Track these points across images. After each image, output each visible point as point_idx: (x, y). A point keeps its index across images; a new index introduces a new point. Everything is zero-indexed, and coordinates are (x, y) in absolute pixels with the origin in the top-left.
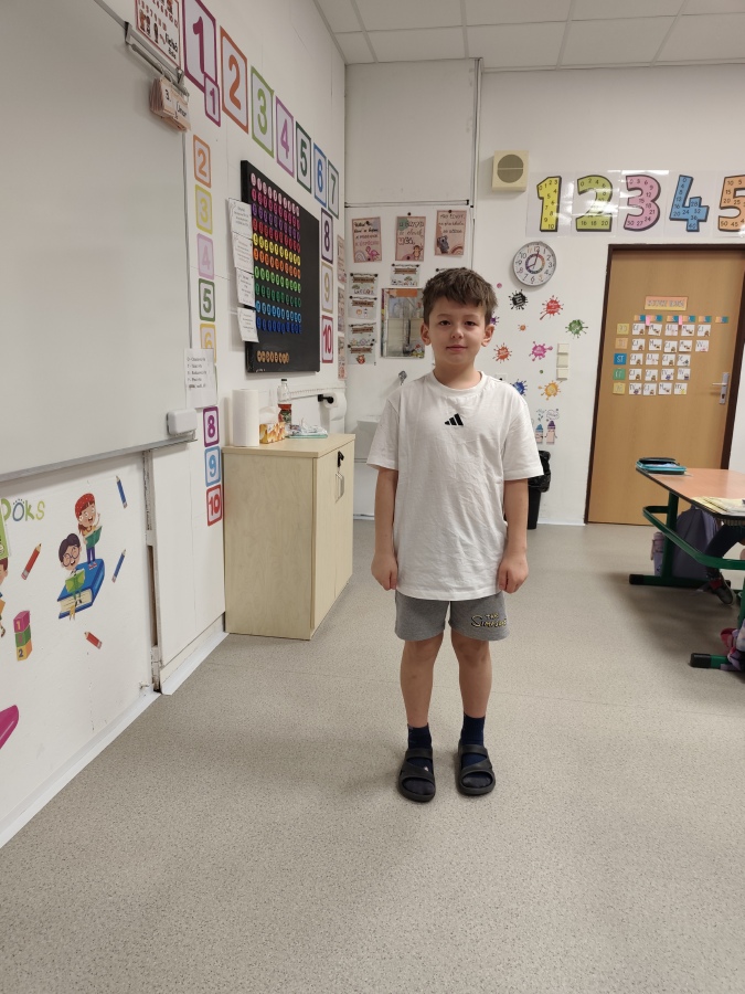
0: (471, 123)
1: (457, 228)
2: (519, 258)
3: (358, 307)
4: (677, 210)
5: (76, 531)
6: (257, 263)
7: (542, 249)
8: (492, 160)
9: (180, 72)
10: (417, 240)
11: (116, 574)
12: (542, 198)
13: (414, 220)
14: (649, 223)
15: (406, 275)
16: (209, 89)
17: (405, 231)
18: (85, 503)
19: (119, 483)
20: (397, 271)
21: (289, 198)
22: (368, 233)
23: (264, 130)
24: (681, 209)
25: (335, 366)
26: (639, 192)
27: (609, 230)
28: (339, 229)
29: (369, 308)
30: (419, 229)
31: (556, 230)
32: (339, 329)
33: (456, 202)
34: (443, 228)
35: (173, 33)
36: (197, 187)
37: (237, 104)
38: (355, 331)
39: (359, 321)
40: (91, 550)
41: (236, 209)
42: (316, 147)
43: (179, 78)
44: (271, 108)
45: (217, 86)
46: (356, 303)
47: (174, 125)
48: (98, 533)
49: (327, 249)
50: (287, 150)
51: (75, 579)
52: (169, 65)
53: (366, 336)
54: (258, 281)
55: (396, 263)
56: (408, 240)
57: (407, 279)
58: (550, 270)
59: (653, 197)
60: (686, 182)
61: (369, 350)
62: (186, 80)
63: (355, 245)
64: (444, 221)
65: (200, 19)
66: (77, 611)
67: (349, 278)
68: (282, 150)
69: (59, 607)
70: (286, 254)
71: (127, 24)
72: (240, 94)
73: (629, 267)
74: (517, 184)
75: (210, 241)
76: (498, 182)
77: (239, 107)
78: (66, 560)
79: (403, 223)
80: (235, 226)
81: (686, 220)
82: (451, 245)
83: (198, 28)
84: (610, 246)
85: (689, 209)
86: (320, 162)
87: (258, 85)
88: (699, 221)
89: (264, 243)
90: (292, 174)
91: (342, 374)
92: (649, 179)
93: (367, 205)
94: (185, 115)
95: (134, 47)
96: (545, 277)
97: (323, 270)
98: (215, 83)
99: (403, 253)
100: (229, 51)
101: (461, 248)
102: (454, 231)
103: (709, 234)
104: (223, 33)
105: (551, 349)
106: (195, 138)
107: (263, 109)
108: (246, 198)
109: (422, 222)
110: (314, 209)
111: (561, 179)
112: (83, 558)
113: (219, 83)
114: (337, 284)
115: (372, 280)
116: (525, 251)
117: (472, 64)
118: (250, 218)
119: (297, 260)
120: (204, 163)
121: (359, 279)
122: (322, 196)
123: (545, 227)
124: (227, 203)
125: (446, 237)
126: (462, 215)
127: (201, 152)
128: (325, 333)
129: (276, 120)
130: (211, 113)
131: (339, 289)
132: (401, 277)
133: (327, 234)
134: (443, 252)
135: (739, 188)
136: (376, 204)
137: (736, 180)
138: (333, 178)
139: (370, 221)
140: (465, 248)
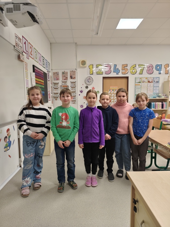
0: (75, 55)
1: (74, 74)
3: (55, 89)
5: (7, 135)
6: (36, 83)
7: (90, 78)
8: (80, 61)
9: (23, 52)
10: (66, 76)
11: (13, 144)
12: (90, 68)
13: (65, 72)
14: (109, 73)
16: (27, 53)
17: (64, 74)
18: (8, 130)
19: (13, 126)
21: (41, 70)
22: (56, 75)
23: (36, 59)
24: (115, 70)
25: (51, 101)
26: (107, 67)
27: (102, 74)
28: (51, 74)
29: (57, 89)
30: (66, 74)
31: (93, 74)
32: (52, 94)
33: (74, 69)
34: (71, 74)
35: (21, 45)
36: (26, 71)
37: (31, 54)
38: (55, 94)
39: (56, 92)
40: (9, 139)
41: (32, 74)
42: (46, 60)
43: (22, 53)
44: (38, 54)
46: (55, 88)
47: (22, 61)
48: (10, 136)
49: (49, 78)
51: (7, 144)
52: (21, 51)
53: (57, 95)
55: (62, 81)
58: (92, 82)
59: (110, 68)
60: (115, 66)
61: (58, 98)
62: (24, 53)
63: (54, 77)
65: (25, 42)
66: (7, 150)
67: (53, 84)
68: (40, 61)
69: (4, 150)
70: (41, 81)
71: (14, 46)
72: (32, 53)
73: (107, 81)
74: (85, 66)
75: (28, 80)
76: (81, 65)
78: (5, 141)
79: (63, 73)
80: (32, 77)
83: (25, 43)
84: (103, 77)
85: (117, 71)
86: (46, 62)
87: (35, 51)
89: (37, 79)
90: (41, 65)
91: (52, 103)
92: (109, 65)
93: (56, 70)
94: (24, 59)
95: (16, 50)
97: (48, 83)
99: (64, 79)
100: (30, 46)
102: (73, 75)
103: (120, 75)
104: (29, 43)
106: (25, 62)
107: (36, 55)
108: (34, 71)
110: (46, 71)
111: (93, 65)
112: (8, 141)
113: (29, 52)
114: (51, 85)
115: (58, 84)
116: (87, 78)
117: (75, 44)
118: (35, 75)
119: (43, 82)
120: (26, 67)
121: (55, 84)
122: (47, 69)
123: (91, 74)
124: (31, 73)
126: (75, 71)
127: (26, 65)
128: (49, 95)
129: (38, 56)
130: (27, 57)
131: (51, 86)
132: (64, 83)
133: (48, 76)
134: (72, 78)
135: (125, 66)
136: (57, 69)
137: (124, 65)
138: (49, 65)
139: (57, 73)
140: (76, 78)
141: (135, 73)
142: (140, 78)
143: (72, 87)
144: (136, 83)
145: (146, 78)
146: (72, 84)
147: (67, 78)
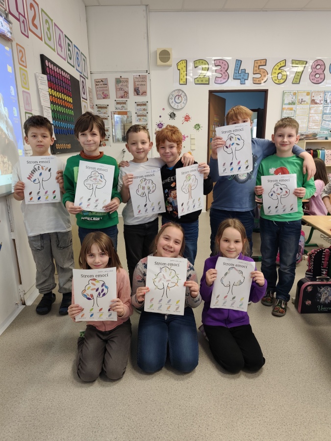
0: (146, 35)
1: (143, 83)
2: (171, 97)
4: (236, 75)
6: (52, 102)
7: (181, 93)
8: (156, 52)
9: (7, 12)
10: (126, 89)
12: (179, 70)
13: (123, 80)
14: (225, 80)
15: (122, 105)
16: (21, 20)
17: (120, 84)
20: (117, 103)
21: (64, 71)
22: (103, 86)
23: (50, 39)
24: (238, 74)
26: (220, 67)
27: (209, 84)
28: (89, 84)
29: (106, 120)
30: (126, 83)
31: (186, 84)
33: (142, 71)
34: (137, 83)
36: (20, 68)
37: (35, 26)
41: (40, 78)
42: (75, 46)
43: (7, 15)
44: (52, 28)
45: (25, 18)
47: (7, 39)
49: (84, 94)
50: (62, 48)
54: (53, 111)
55: (117, 99)
56: (121, 89)
57: (122, 107)
58: (185, 102)
59: (226, 69)
60: (239, 62)
61: (107, 140)
62: (10, 15)
63: (97, 91)
64: (137, 80)
67: (95, 107)
68: (59, 48)
70: (66, 98)
72: (36, 22)
74: (168, 63)
75: (29, 93)
76: (159, 63)
77: (37, 29)
79: (118, 81)
80: (40, 86)
81: (240, 79)
82: (141, 91)
84: (209, 91)
85: (240, 75)
86: (77, 53)
87: (45, 17)
88: (245, 80)
89: (55, 93)
90: (65, 59)
92: (224, 61)
93: (101, 73)
96: (183, 105)
97: (83, 104)
98: (24, 17)
99: (119, 95)
101: (146, 92)
102: (142, 85)
103: (249, 85)
105: (187, 137)
106: (17, 44)
107: (48, 29)
108: (44, 72)
109: (127, 81)
110: (76, 76)
111: (187, 61)
115: (106, 108)
116: (174, 93)
117: (144, 8)
118: (47, 82)
119: (70, 100)
120: (22, 57)
121: (100, 107)
122: (79, 69)
123: (181, 83)
124: (35, 74)
125: (138, 88)
127: (21, 51)
129: (55, 34)
130: (24, 32)
132: (119, 106)
133: (83, 87)
134: (138, 94)
135: (260, 65)
136: (105, 72)
137: (259, 62)
138: (84, 60)
139: (103, 80)
140: (147, 93)
141: (283, 81)
142: (295, 94)
143: (138, 116)
144: (285, 104)
145: (308, 94)
146: (139, 107)
147: (127, 92)
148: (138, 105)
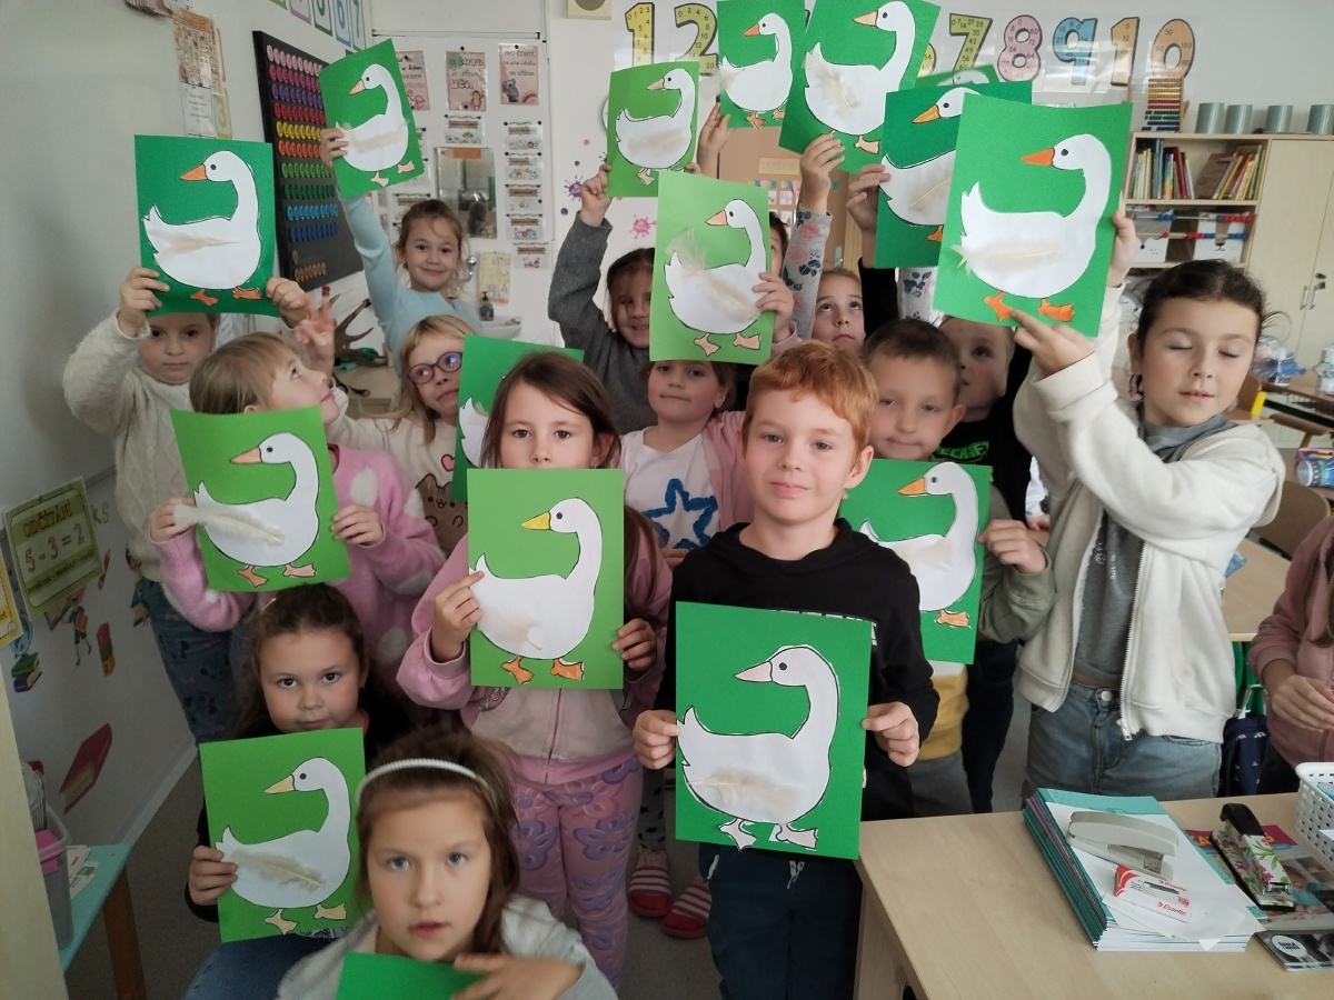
1: (527, 68)
6: (284, 158)
13: (469, 57)
15: (465, 130)
17: (459, 71)
20: (453, 124)
21: (309, 58)
22: (408, 73)
30: (476, 68)
33: (524, 35)
34: (510, 68)
38: (401, 204)
39: (406, 190)
54: (288, 180)
55: (450, 113)
56: (464, 84)
57: (466, 135)
64: (510, 59)
69: (133, 615)
74: (600, 12)
76: (575, 10)
79: (454, 60)
89: (290, 130)
90: (309, 20)
93: (404, 34)
99: (458, 101)
101: (534, 95)
102: (525, 73)
105: (654, 223)
108: (263, 80)
109: (480, 62)
111: (653, 6)
122: (344, 33)
125: (514, 81)
132: (459, 132)
134: (512, 100)
136: (414, 34)
139: (410, 56)
140: (539, 95)
143: (513, 162)
146: (516, 137)
147: (479, 95)
148: (512, 131)
